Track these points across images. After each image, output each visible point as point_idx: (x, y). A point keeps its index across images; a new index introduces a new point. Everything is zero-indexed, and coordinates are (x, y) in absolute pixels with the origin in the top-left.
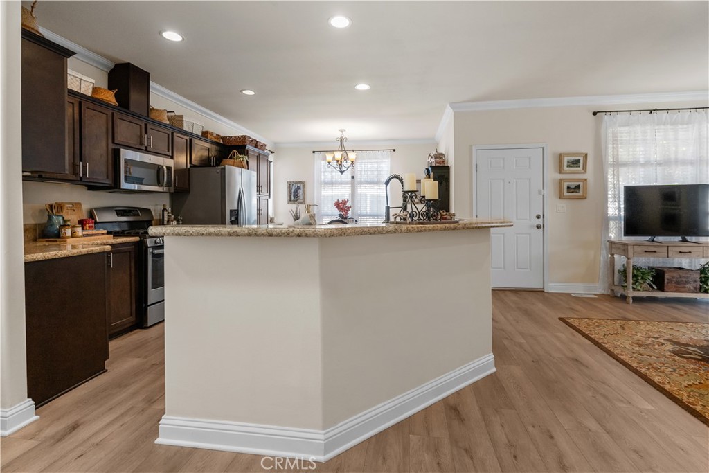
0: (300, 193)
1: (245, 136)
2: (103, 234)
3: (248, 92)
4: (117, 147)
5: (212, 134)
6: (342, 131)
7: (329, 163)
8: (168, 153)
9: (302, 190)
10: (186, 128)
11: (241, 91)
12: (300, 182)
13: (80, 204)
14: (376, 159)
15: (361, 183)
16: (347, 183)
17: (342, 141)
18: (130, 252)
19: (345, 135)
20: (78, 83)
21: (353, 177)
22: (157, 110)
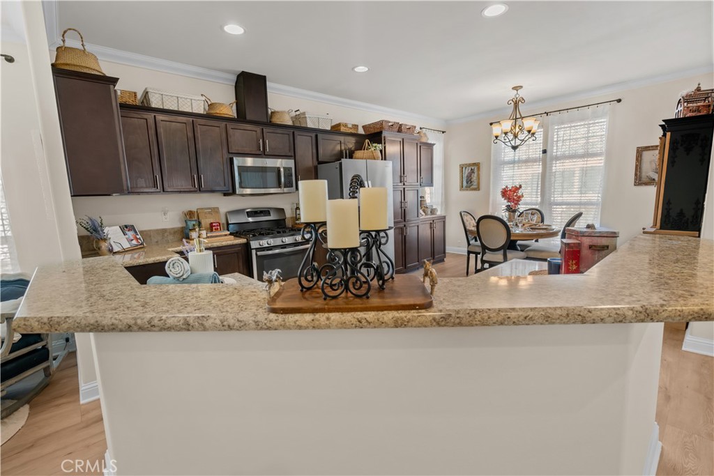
0: (474, 177)
1: (382, 121)
2: (226, 235)
3: (361, 69)
4: (231, 156)
5: (346, 125)
6: (516, 88)
7: (497, 137)
8: (290, 154)
9: (476, 175)
10: (310, 125)
11: (353, 69)
12: (474, 164)
13: (218, 208)
14: (583, 120)
15: (557, 158)
16: (535, 161)
17: (516, 105)
18: (237, 253)
19: (521, 93)
20: (189, 104)
21: (545, 152)
22: (278, 112)
